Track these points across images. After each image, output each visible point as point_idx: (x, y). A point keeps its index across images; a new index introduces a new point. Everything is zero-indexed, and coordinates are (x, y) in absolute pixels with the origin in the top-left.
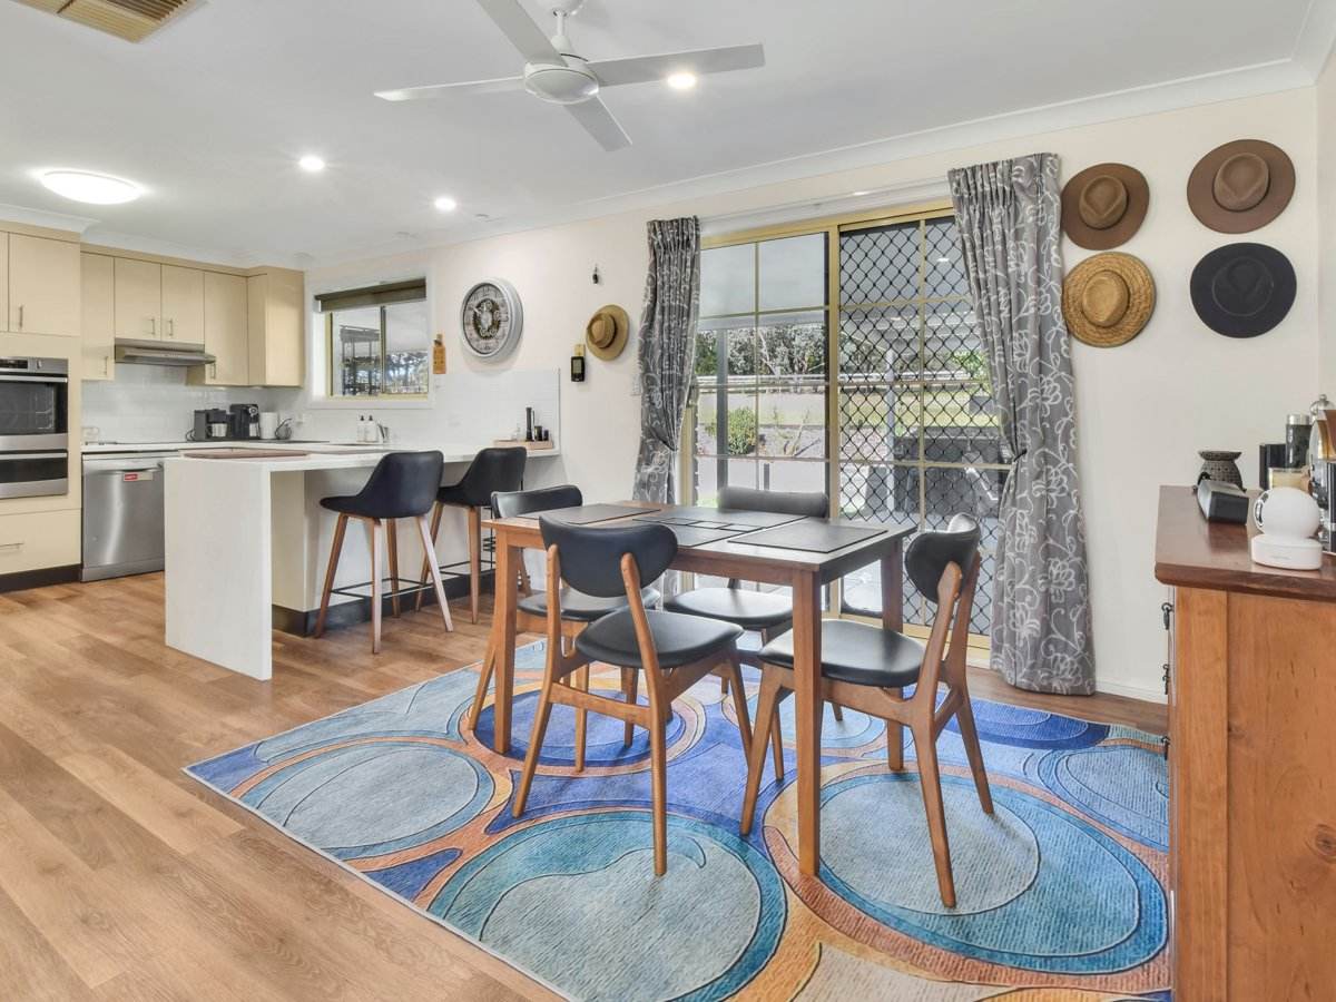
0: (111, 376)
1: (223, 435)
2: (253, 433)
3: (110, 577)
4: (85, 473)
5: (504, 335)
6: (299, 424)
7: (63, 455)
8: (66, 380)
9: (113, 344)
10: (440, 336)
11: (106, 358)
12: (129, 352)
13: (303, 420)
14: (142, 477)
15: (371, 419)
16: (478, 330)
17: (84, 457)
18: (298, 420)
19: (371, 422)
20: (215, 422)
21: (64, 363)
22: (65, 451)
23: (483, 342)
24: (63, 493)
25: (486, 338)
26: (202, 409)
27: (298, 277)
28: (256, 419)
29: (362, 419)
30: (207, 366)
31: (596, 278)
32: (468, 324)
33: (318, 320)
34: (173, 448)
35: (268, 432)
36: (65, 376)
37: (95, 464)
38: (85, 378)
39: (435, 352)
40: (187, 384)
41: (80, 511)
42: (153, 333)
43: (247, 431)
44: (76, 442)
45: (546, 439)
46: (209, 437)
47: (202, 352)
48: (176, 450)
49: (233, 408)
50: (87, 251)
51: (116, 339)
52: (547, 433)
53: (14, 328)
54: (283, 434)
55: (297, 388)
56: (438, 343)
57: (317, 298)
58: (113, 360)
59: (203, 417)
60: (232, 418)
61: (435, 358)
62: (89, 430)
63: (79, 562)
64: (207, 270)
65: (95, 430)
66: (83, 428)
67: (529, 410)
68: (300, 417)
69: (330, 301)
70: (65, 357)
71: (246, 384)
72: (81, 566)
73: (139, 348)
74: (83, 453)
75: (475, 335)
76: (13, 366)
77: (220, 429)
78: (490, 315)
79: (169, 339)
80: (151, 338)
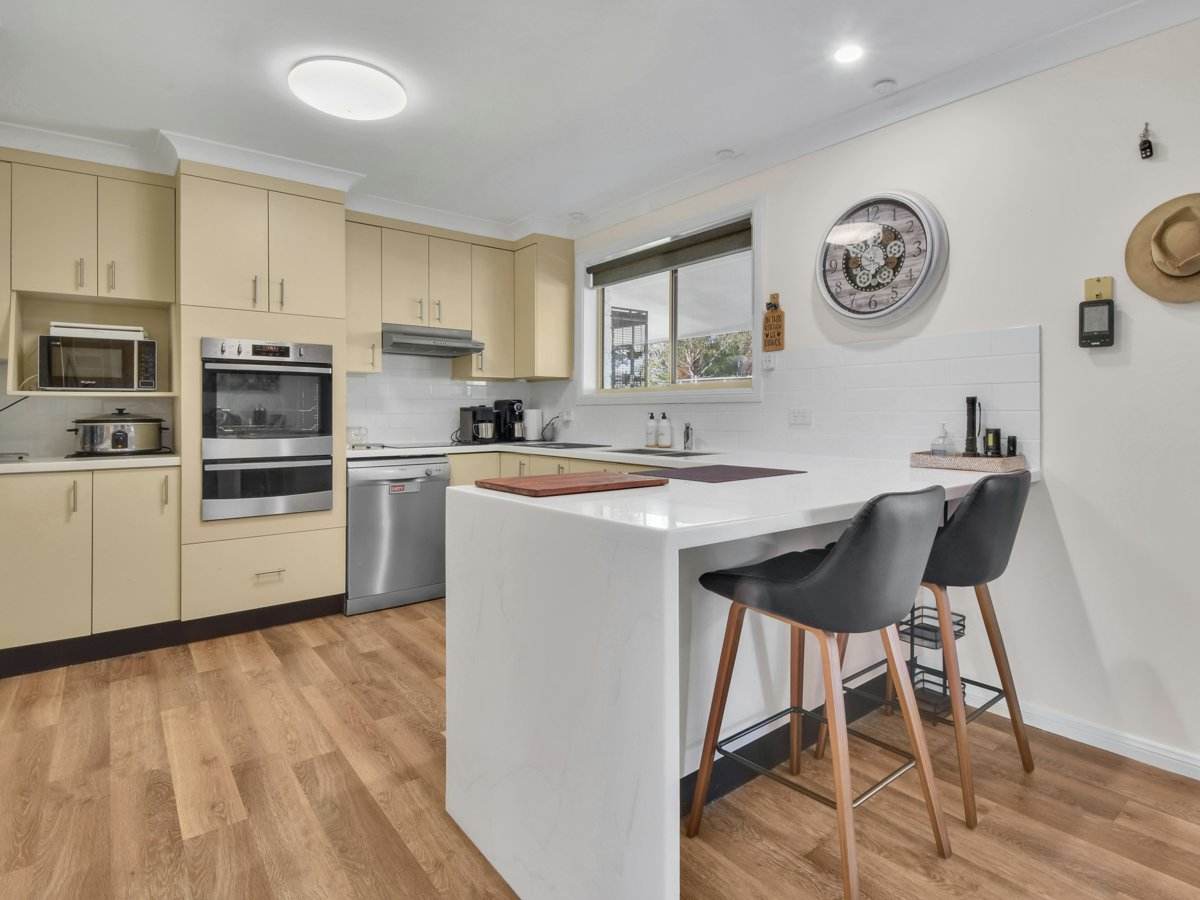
0: (379, 368)
1: (490, 435)
2: (517, 434)
3: (377, 609)
4: (350, 485)
5: (912, 280)
6: (567, 423)
7: (326, 462)
8: (329, 371)
9: (380, 330)
10: (775, 297)
11: (373, 347)
12: (396, 339)
13: (572, 418)
14: (410, 488)
15: (664, 417)
16: (852, 279)
17: (350, 464)
18: (566, 418)
19: (664, 421)
20: (482, 422)
21: (328, 350)
22: (329, 457)
23: (862, 297)
24: (327, 508)
25: (869, 288)
26: (468, 406)
27: (567, 247)
28: (521, 418)
29: (652, 417)
30: (474, 356)
31: (1147, 148)
32: (834, 270)
33: (588, 297)
34: (442, 453)
35: (532, 433)
36: (329, 366)
37: (363, 472)
38: (351, 370)
39: (767, 320)
40: (453, 377)
41: (345, 529)
42: (421, 318)
43: (512, 430)
44: (341, 446)
45: (1012, 453)
46: (477, 439)
47: (470, 339)
48: (444, 456)
49: (498, 404)
50: (353, 221)
51: (384, 324)
52: (1012, 441)
53: (275, 307)
54: (548, 434)
55: (566, 379)
56: (773, 306)
57: (589, 270)
58: (381, 350)
59: (470, 414)
60: (498, 416)
61: (765, 328)
62: (357, 431)
63: (344, 592)
64: (474, 243)
65: (363, 431)
66: (348, 429)
67: (972, 403)
68: (568, 413)
69: (604, 273)
70: (330, 344)
71: (512, 377)
72: (346, 594)
73: (405, 334)
74: (349, 460)
75: (847, 286)
76: (274, 354)
77: (487, 430)
78: (880, 252)
79: (435, 324)
80: (418, 323)
